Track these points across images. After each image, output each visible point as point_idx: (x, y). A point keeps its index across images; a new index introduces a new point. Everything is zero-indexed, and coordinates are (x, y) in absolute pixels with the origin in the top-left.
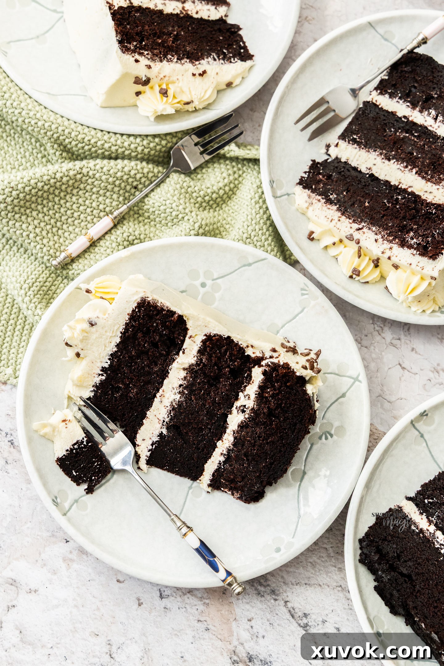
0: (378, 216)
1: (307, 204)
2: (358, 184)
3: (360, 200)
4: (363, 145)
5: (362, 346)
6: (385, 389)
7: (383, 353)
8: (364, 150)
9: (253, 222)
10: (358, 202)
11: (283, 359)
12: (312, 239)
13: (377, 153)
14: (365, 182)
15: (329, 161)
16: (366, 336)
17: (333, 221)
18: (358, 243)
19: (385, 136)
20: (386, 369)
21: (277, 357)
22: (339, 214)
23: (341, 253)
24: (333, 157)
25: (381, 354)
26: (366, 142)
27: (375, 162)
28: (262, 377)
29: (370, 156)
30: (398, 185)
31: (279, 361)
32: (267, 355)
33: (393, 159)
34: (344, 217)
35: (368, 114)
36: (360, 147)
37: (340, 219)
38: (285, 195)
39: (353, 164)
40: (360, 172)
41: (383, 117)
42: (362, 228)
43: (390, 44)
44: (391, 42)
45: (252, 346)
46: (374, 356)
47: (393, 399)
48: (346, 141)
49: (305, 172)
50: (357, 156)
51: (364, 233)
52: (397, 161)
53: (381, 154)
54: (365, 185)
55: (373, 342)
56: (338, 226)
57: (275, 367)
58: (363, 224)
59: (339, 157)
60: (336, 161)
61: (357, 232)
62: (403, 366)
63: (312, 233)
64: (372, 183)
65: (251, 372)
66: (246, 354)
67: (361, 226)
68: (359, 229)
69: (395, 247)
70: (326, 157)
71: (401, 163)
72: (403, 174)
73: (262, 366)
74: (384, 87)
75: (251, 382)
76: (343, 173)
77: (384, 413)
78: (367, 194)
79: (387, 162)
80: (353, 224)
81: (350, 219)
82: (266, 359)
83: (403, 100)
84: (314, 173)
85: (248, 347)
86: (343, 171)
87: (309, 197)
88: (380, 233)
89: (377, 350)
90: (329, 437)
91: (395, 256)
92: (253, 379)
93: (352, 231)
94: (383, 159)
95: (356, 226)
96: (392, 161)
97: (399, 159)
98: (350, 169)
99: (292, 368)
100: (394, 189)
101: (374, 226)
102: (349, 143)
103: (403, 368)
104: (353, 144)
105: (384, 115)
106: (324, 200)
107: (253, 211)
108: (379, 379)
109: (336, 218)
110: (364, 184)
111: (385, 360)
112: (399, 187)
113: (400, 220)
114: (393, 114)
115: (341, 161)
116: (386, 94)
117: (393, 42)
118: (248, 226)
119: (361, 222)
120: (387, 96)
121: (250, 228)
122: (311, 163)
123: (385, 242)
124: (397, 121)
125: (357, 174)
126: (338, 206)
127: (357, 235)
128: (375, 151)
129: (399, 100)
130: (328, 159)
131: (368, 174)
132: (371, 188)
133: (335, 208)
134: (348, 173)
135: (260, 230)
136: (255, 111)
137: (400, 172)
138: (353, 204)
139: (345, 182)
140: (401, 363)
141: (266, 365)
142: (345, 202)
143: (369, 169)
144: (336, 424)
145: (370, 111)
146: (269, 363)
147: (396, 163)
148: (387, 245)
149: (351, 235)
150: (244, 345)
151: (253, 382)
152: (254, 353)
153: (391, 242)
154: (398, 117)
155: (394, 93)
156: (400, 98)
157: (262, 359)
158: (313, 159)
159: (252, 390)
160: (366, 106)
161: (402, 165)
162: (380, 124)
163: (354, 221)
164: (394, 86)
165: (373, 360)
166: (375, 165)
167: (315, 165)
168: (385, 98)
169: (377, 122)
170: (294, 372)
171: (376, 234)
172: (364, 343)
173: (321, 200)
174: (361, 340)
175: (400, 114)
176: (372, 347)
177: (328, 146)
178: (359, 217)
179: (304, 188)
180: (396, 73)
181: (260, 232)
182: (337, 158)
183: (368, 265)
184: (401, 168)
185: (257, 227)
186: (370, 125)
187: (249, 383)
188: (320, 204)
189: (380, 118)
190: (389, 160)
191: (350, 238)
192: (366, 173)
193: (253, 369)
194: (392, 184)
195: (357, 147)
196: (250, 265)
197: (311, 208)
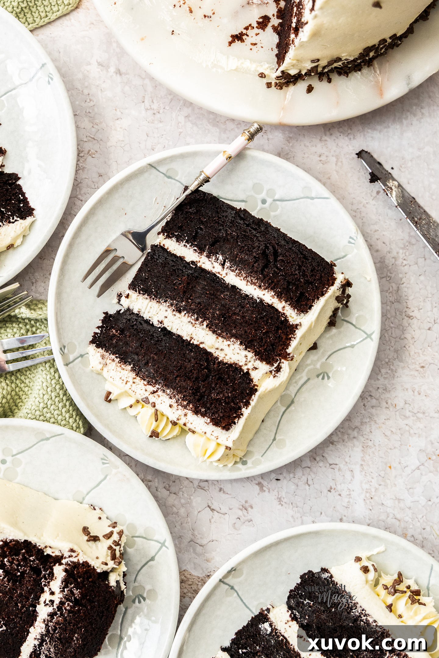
0: (171, 377)
1: (102, 365)
2: (151, 339)
3: (153, 358)
4: (154, 295)
5: (170, 493)
6: (196, 533)
7: (192, 497)
8: (155, 301)
9: (49, 389)
10: (152, 360)
11: (82, 558)
12: (110, 401)
13: (168, 304)
14: (157, 337)
15: (121, 312)
16: (174, 482)
17: (128, 383)
18: (154, 406)
19: (174, 284)
20: (196, 513)
21: (76, 557)
22: (133, 375)
23: (139, 413)
24: (126, 307)
25: (190, 499)
26: (156, 291)
27: (166, 314)
28: (64, 574)
29: (161, 307)
30: (190, 341)
31: (78, 560)
32: (66, 554)
33: (184, 310)
34: (138, 378)
35: (157, 259)
36: (151, 298)
37: (135, 380)
38: (78, 357)
39: (146, 316)
40: (152, 325)
41: (171, 262)
42: (157, 391)
43: (173, 181)
44: (174, 179)
45: (50, 547)
46: (183, 501)
47: (204, 542)
48: (136, 291)
49: (98, 327)
50: (149, 307)
51: (159, 396)
52: (188, 312)
53: (172, 305)
54: (158, 341)
55: (181, 487)
56: (133, 389)
57: (76, 566)
58: (157, 386)
59: (131, 308)
60: (128, 313)
61: (152, 395)
62: (212, 508)
63: (109, 393)
64: (164, 338)
65: (53, 570)
66: (45, 554)
67: (155, 389)
68: (154, 392)
69: (190, 413)
70: (118, 308)
71: (192, 315)
72: (194, 328)
73: (62, 564)
74: (170, 229)
75: (54, 578)
76: (135, 327)
77: (197, 557)
78: (160, 351)
79: (178, 314)
80: (148, 386)
81: (144, 380)
82: (65, 558)
83: (190, 244)
84: (107, 327)
85: (46, 547)
86: (136, 324)
87: (103, 357)
88: (175, 396)
89: (186, 495)
90: (142, 600)
91: (190, 422)
92: (55, 575)
93: (147, 394)
94: (174, 310)
95: (151, 388)
96: (183, 313)
97: (189, 310)
98: (142, 322)
99: (92, 565)
100: (187, 345)
101: (168, 388)
102: (139, 293)
103: (213, 510)
104: (143, 294)
105: (173, 261)
106: (119, 359)
107: (48, 377)
108: (190, 524)
109: (131, 380)
110: (156, 339)
111: (194, 504)
112: (191, 342)
113: (194, 381)
114: (182, 259)
115: (133, 313)
116: (173, 237)
117: (177, 178)
118: (44, 395)
119: (155, 383)
120: (174, 239)
121: (46, 397)
122: (104, 315)
123: (180, 407)
124: (186, 267)
125: (149, 328)
126: (132, 366)
127: (152, 399)
128: (165, 301)
129: (186, 244)
130: (121, 310)
131: (160, 327)
132: (163, 344)
133: (129, 367)
134: (141, 326)
135: (56, 397)
136: (44, 259)
137: (190, 326)
138: (147, 364)
139: (138, 337)
140: (210, 505)
141: (66, 565)
142: (139, 361)
143: (161, 323)
144: (148, 587)
145: (159, 256)
146: (69, 562)
147: (187, 315)
148: (181, 411)
149: (147, 398)
150: (42, 546)
151: (56, 578)
152: (53, 553)
153: (185, 407)
154: (186, 262)
155: (181, 236)
156: (187, 242)
157: (62, 557)
158: (105, 311)
159: (56, 585)
160: (154, 251)
161: (193, 317)
162: (169, 271)
163: (149, 383)
164: (180, 228)
165: (182, 505)
166: (166, 317)
167: (108, 319)
168: (172, 241)
169: (166, 269)
170: (94, 569)
171: (171, 398)
172: (173, 489)
173: (115, 359)
174: (170, 487)
175: (188, 259)
176: (181, 493)
177: (120, 296)
178: (154, 378)
179: (98, 346)
180: (181, 215)
181: (57, 399)
182: (129, 309)
183: (166, 425)
184: (192, 320)
185: (53, 395)
186: (159, 272)
187: (52, 580)
188: (114, 364)
189: (168, 264)
190: (180, 312)
191: (146, 401)
192: (158, 326)
193: (54, 567)
194: (184, 338)
195: (148, 297)
196: (48, 439)
197: (105, 369)
